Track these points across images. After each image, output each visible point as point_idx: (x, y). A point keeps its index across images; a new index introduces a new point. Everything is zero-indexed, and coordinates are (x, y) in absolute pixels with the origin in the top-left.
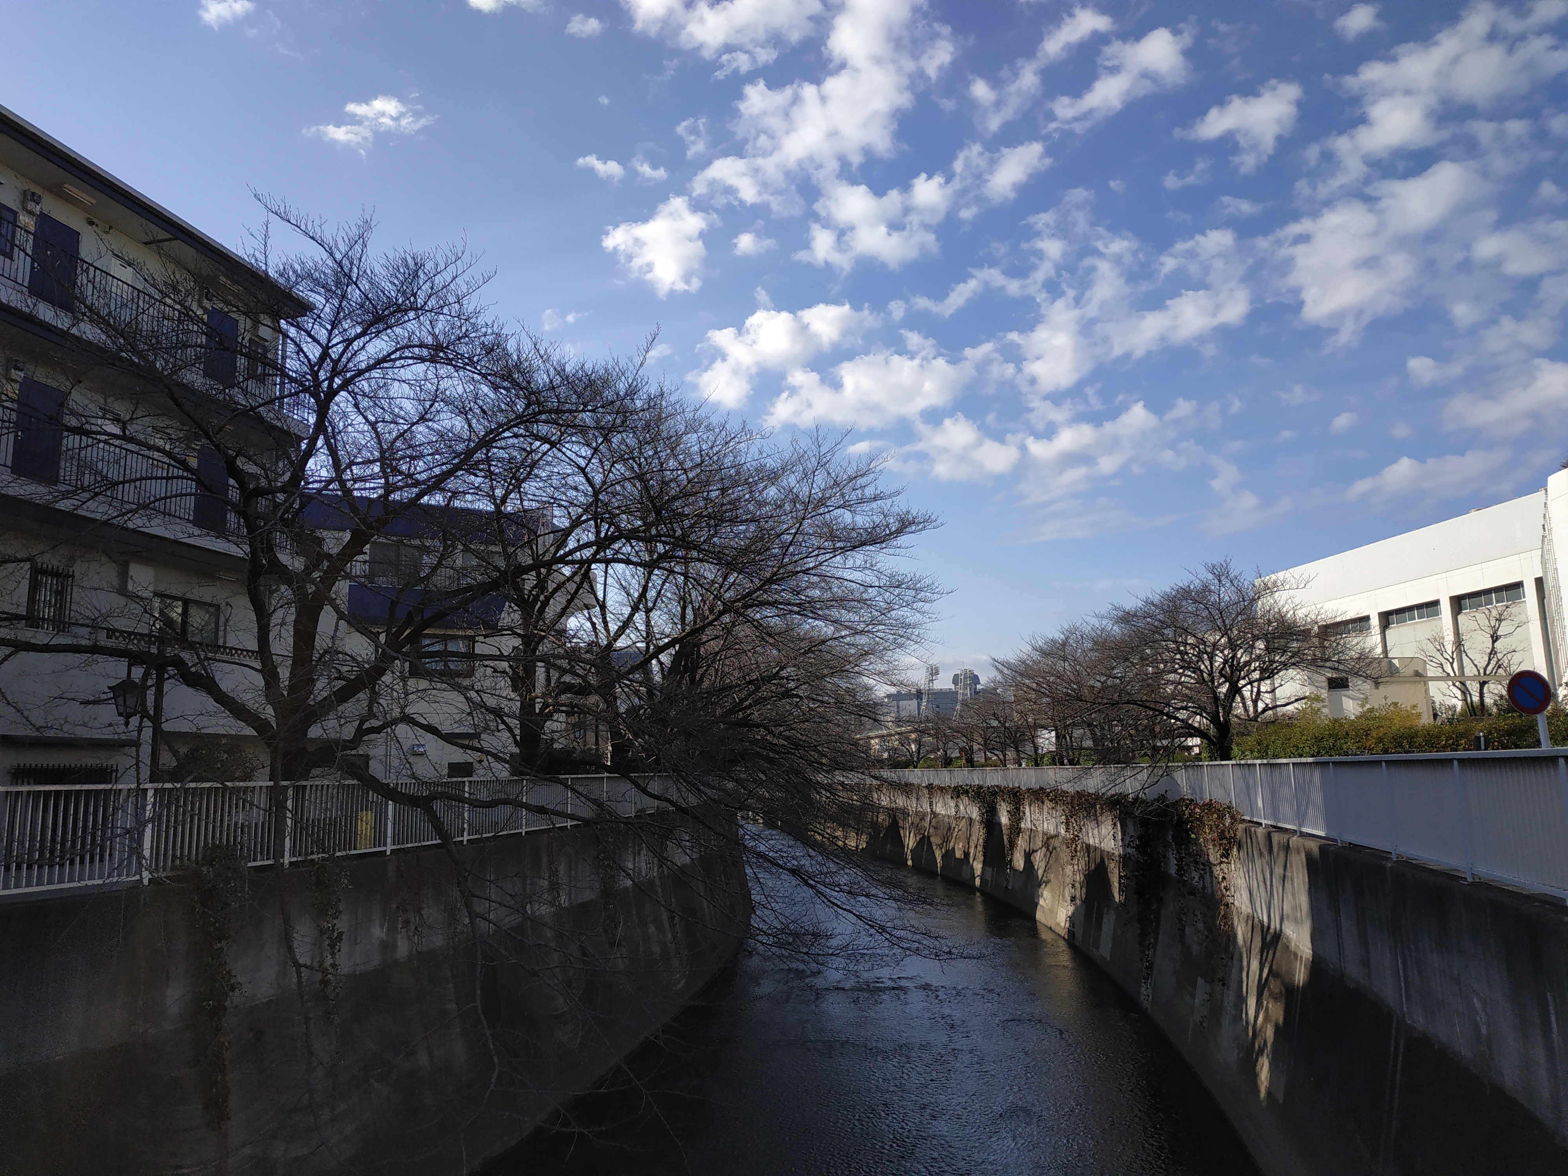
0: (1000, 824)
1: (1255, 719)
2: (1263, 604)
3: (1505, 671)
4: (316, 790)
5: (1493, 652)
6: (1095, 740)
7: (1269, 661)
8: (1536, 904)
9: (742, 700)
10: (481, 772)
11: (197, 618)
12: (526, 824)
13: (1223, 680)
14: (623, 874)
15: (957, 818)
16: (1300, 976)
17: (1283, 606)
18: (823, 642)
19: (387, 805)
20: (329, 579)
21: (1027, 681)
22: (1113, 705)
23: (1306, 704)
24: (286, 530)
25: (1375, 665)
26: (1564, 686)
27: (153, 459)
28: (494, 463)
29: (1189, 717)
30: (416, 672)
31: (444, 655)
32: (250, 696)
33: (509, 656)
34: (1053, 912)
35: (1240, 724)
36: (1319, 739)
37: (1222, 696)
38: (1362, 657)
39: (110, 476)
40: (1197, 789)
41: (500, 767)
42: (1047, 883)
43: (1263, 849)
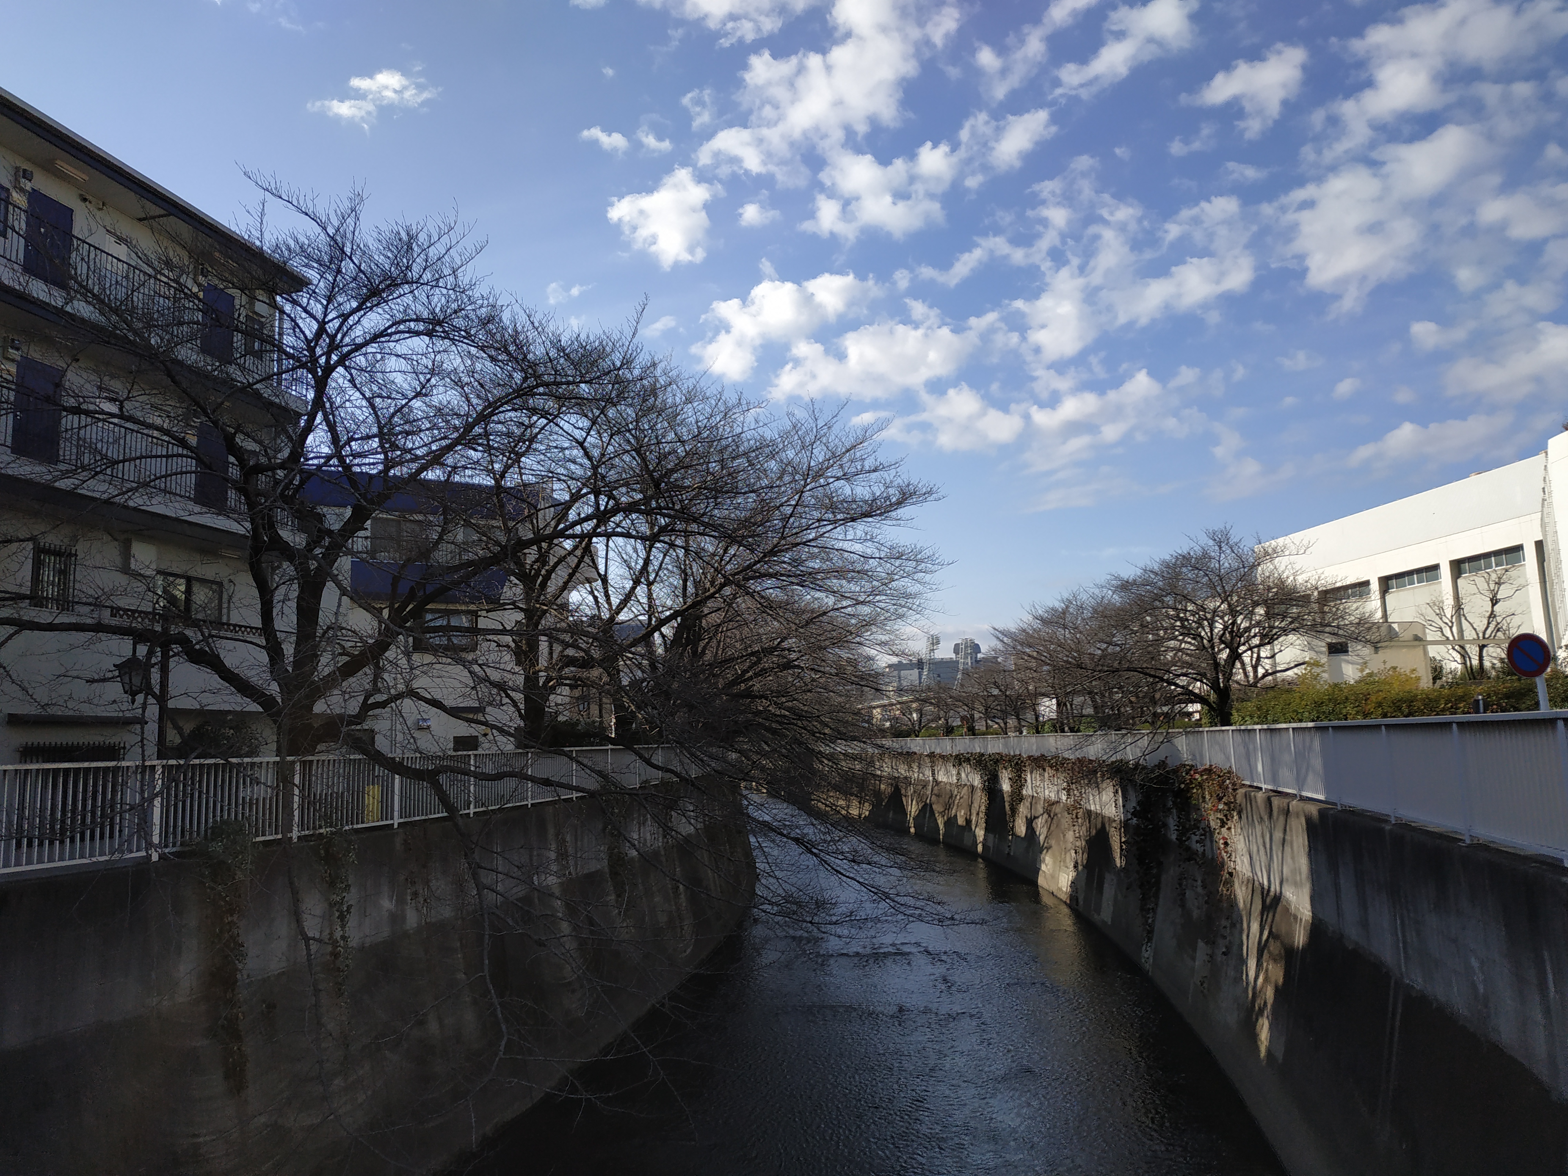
0: (1001, 791)
1: (1254, 685)
2: (1263, 570)
3: (1504, 634)
4: (323, 764)
5: (1492, 615)
6: (1095, 708)
7: (1270, 627)
8: (1533, 865)
9: (745, 672)
10: (486, 745)
11: (201, 595)
12: (532, 796)
13: (1223, 646)
14: (628, 844)
15: (959, 786)
16: (1300, 938)
17: (1283, 572)
18: (825, 613)
19: (393, 779)
20: (331, 556)
21: (1027, 650)
22: (1113, 672)
23: (1305, 669)
24: (286, 506)
25: (1374, 630)
26: (1564, 649)
27: (153, 437)
28: (492, 437)
29: (1189, 684)
30: (420, 647)
31: (447, 629)
32: (253, 672)
33: (511, 630)
34: (1054, 877)
35: (1240, 690)
36: (1319, 704)
37: (1223, 662)
38: (1362, 622)
39: (110, 454)
40: (1198, 757)
41: (505, 740)
42: (1048, 848)
43: (1263, 813)
